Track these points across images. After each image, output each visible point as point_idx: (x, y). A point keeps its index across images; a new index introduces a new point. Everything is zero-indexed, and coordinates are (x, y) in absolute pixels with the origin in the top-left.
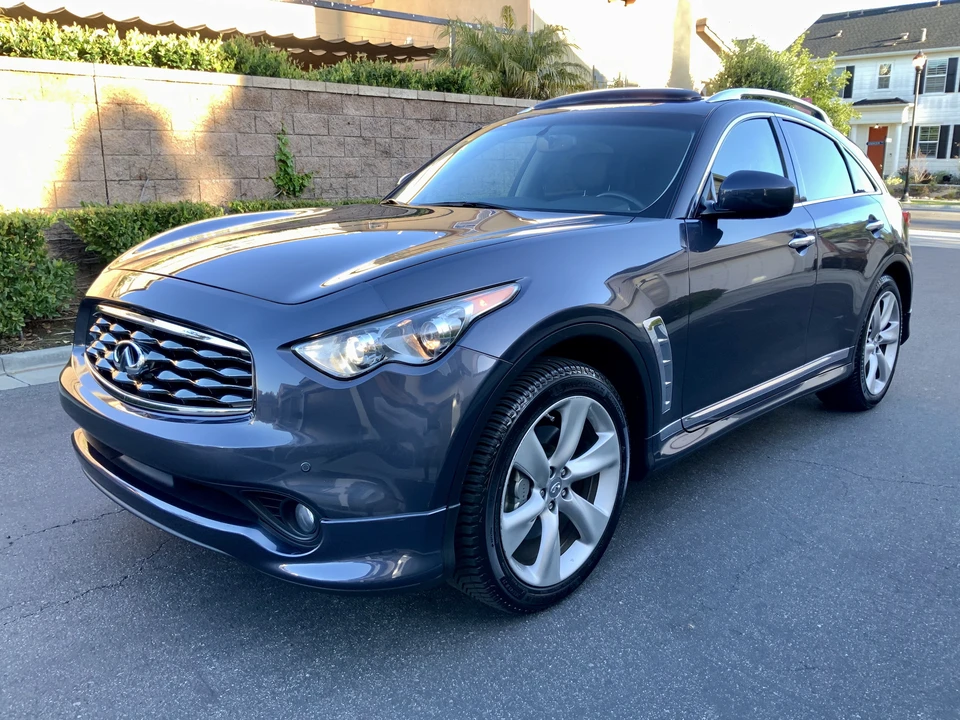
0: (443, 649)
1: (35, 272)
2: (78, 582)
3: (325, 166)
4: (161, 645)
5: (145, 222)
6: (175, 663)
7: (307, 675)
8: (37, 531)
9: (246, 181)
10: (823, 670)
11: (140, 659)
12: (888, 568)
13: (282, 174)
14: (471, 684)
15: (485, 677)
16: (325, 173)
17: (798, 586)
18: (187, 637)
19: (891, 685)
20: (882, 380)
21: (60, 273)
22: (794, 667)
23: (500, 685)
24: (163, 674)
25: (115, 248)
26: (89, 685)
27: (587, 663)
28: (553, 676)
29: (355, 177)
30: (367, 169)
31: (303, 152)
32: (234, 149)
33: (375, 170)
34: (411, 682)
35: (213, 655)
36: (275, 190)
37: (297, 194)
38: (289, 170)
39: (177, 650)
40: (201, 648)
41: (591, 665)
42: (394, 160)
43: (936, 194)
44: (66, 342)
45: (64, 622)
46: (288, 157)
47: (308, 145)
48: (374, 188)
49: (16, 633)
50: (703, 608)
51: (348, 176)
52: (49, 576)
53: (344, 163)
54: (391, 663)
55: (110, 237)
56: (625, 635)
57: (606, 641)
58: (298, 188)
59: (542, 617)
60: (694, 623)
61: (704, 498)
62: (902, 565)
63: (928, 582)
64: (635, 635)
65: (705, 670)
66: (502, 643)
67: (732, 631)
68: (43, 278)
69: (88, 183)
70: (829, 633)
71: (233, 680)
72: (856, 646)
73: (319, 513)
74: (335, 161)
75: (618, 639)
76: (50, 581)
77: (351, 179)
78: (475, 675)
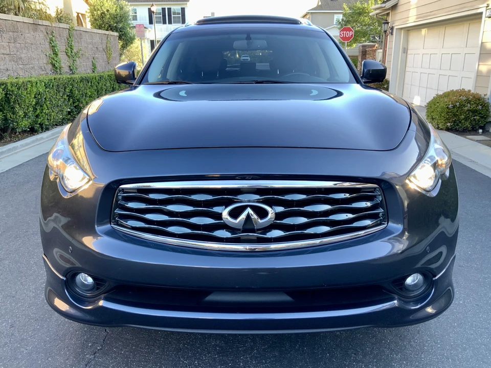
73: (432, 275)
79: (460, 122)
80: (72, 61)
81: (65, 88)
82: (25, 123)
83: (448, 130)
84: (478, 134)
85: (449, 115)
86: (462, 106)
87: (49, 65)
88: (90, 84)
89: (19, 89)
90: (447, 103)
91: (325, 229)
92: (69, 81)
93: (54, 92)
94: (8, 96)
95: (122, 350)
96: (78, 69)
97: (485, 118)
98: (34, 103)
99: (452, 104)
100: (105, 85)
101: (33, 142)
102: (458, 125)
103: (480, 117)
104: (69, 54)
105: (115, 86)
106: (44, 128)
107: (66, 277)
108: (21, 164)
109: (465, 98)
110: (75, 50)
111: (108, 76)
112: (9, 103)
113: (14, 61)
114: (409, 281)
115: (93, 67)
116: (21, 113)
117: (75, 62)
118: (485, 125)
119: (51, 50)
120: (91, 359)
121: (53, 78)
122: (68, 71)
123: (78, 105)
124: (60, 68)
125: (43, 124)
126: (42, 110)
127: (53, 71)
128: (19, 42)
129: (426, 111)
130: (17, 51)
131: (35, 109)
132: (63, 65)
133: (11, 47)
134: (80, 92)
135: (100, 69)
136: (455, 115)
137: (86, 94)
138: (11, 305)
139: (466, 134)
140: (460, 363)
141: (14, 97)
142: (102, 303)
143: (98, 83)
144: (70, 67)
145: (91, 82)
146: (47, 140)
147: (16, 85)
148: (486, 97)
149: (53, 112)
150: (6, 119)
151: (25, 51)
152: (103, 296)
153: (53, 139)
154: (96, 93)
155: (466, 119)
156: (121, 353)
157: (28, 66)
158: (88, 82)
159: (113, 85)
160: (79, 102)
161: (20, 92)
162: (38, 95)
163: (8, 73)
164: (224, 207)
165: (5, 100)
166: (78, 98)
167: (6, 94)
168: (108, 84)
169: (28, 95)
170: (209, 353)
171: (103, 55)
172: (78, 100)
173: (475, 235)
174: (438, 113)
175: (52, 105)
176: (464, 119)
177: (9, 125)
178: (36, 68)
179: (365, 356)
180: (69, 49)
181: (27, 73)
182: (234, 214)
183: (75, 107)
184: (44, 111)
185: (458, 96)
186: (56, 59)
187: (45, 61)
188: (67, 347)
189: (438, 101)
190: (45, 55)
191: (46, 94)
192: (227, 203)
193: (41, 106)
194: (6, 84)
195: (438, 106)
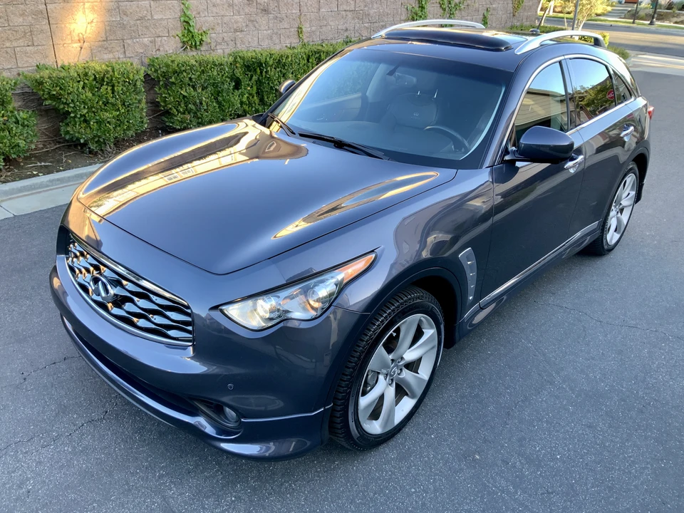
0: (319, 476)
1: (8, 124)
2: (75, 416)
3: (218, 24)
4: (137, 473)
5: (86, 81)
6: (147, 488)
7: (233, 499)
8: (41, 367)
9: (160, 39)
10: (558, 494)
11: (124, 485)
12: (606, 406)
13: (186, 31)
14: (338, 506)
15: (347, 500)
16: (219, 29)
17: (547, 422)
18: (152, 465)
19: (599, 506)
20: (618, 233)
21: (26, 123)
22: (540, 492)
23: (355, 507)
24: (141, 498)
25: (66, 103)
26: (94, 507)
27: (411, 489)
28: (389, 499)
29: (242, 31)
30: (251, 25)
31: (201, 13)
32: (149, 14)
33: (257, 25)
34: (299, 504)
35: (171, 482)
36: (181, 45)
37: (198, 47)
38: (191, 29)
39: (147, 478)
40: (163, 475)
41: (413, 490)
42: (271, 16)
43: (675, 19)
44: (35, 173)
45: (70, 452)
46: (190, 19)
47: (205, 8)
48: (256, 39)
49: (40, 463)
50: (485, 441)
51: (236, 31)
52: (55, 410)
53: (233, 21)
54: (286, 488)
55: (61, 94)
56: (434, 465)
57: (423, 469)
58: (198, 43)
59: (381, 448)
60: (479, 455)
61: (490, 340)
62: (615, 403)
63: (631, 418)
64: (441, 465)
65: (484, 494)
66: (356, 471)
67: (503, 461)
68: (14, 128)
69: (40, 47)
70: (564, 462)
71: (186, 503)
72: (580, 474)
73: (241, 414)
74: (226, 19)
75: (431, 468)
76: (56, 414)
77: (238, 33)
78: (339, 499)
80: (447, 15)
104: (444, 6)
110: (455, 1)
113: (358, 19)
117: (452, 16)
119: (417, 2)
130: (365, 6)
133: (357, 2)
151: (376, 6)
157: (376, 25)
163: (346, 34)
171: (507, 4)
186: (420, 14)
187: (404, 17)
190: (405, 10)
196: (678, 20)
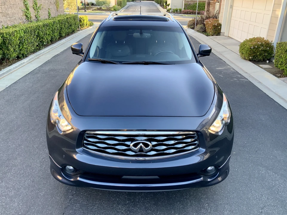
43: (92, 9)
79: (257, 56)
80: (37, 12)
81: (35, 32)
82: (15, 55)
83: (250, 60)
84: (266, 64)
85: (251, 52)
86: (258, 47)
87: (24, 16)
88: (48, 27)
89: (10, 36)
90: (250, 46)
91: (174, 150)
92: (37, 27)
93: (29, 35)
94: (4, 40)
95: (85, 194)
96: (41, 17)
97: (271, 55)
98: (18, 43)
99: (253, 46)
100: (57, 27)
101: (19, 65)
102: (255, 58)
103: (268, 54)
104: (35, 8)
105: (62, 27)
106: (24, 56)
107: (61, 167)
108: (16, 82)
109: (260, 43)
110: (38, 6)
111: (58, 21)
112: (5, 44)
113: (4, 16)
114: (209, 168)
115: (49, 15)
116: (12, 50)
117: (38, 12)
118: (270, 58)
119: (25, 7)
120: (71, 198)
121: (28, 27)
122: (35, 18)
123: (42, 40)
124: (31, 17)
125: (24, 54)
126: (23, 46)
127: (26, 20)
128: (7, 4)
129: (239, 48)
130: (6, 10)
131: (19, 46)
132: (32, 15)
133: (2, 8)
134: (43, 33)
135: (52, 15)
136: (254, 53)
137: (46, 33)
138: (30, 171)
139: (259, 63)
140: (230, 199)
141: (8, 41)
142: (79, 179)
143: (53, 26)
144: (36, 16)
145: (49, 27)
146: (27, 63)
147: (8, 34)
148: (272, 42)
149: (29, 46)
150: (4, 54)
151: (10, 10)
152: (79, 175)
153: (30, 62)
154: (52, 32)
155: (260, 55)
156: (85, 195)
157: (12, 18)
158: (47, 26)
159: (61, 26)
160: (43, 38)
161: (11, 38)
162: (21, 38)
163: (2, 24)
164: (131, 142)
165: (3, 43)
166: (42, 36)
167: (3, 40)
168: (58, 26)
169: (15, 39)
170: (123, 195)
171: (54, 6)
172: (42, 38)
173: (251, 132)
174: (245, 51)
175: (28, 42)
176: (259, 55)
177: (6, 57)
178: (17, 19)
179: (190, 196)
180: (35, 5)
181: (12, 23)
182: (135, 145)
183: (40, 42)
184: (24, 47)
185: (257, 42)
186: (28, 13)
187: (22, 14)
188: (60, 192)
189: (246, 44)
190: (21, 11)
191: (25, 37)
192: (132, 140)
193: (22, 44)
194: (3, 34)
195: (246, 47)
196: (93, 9)
